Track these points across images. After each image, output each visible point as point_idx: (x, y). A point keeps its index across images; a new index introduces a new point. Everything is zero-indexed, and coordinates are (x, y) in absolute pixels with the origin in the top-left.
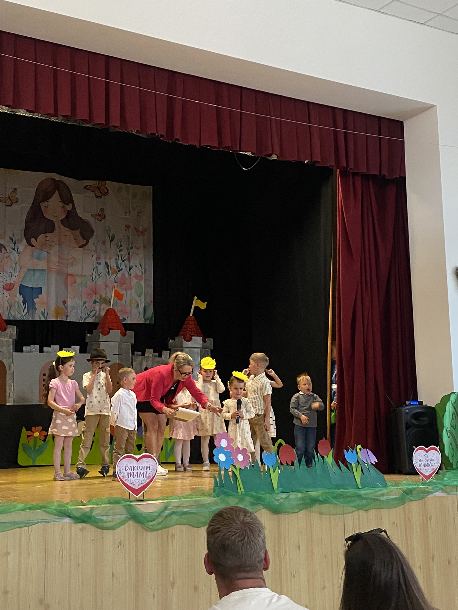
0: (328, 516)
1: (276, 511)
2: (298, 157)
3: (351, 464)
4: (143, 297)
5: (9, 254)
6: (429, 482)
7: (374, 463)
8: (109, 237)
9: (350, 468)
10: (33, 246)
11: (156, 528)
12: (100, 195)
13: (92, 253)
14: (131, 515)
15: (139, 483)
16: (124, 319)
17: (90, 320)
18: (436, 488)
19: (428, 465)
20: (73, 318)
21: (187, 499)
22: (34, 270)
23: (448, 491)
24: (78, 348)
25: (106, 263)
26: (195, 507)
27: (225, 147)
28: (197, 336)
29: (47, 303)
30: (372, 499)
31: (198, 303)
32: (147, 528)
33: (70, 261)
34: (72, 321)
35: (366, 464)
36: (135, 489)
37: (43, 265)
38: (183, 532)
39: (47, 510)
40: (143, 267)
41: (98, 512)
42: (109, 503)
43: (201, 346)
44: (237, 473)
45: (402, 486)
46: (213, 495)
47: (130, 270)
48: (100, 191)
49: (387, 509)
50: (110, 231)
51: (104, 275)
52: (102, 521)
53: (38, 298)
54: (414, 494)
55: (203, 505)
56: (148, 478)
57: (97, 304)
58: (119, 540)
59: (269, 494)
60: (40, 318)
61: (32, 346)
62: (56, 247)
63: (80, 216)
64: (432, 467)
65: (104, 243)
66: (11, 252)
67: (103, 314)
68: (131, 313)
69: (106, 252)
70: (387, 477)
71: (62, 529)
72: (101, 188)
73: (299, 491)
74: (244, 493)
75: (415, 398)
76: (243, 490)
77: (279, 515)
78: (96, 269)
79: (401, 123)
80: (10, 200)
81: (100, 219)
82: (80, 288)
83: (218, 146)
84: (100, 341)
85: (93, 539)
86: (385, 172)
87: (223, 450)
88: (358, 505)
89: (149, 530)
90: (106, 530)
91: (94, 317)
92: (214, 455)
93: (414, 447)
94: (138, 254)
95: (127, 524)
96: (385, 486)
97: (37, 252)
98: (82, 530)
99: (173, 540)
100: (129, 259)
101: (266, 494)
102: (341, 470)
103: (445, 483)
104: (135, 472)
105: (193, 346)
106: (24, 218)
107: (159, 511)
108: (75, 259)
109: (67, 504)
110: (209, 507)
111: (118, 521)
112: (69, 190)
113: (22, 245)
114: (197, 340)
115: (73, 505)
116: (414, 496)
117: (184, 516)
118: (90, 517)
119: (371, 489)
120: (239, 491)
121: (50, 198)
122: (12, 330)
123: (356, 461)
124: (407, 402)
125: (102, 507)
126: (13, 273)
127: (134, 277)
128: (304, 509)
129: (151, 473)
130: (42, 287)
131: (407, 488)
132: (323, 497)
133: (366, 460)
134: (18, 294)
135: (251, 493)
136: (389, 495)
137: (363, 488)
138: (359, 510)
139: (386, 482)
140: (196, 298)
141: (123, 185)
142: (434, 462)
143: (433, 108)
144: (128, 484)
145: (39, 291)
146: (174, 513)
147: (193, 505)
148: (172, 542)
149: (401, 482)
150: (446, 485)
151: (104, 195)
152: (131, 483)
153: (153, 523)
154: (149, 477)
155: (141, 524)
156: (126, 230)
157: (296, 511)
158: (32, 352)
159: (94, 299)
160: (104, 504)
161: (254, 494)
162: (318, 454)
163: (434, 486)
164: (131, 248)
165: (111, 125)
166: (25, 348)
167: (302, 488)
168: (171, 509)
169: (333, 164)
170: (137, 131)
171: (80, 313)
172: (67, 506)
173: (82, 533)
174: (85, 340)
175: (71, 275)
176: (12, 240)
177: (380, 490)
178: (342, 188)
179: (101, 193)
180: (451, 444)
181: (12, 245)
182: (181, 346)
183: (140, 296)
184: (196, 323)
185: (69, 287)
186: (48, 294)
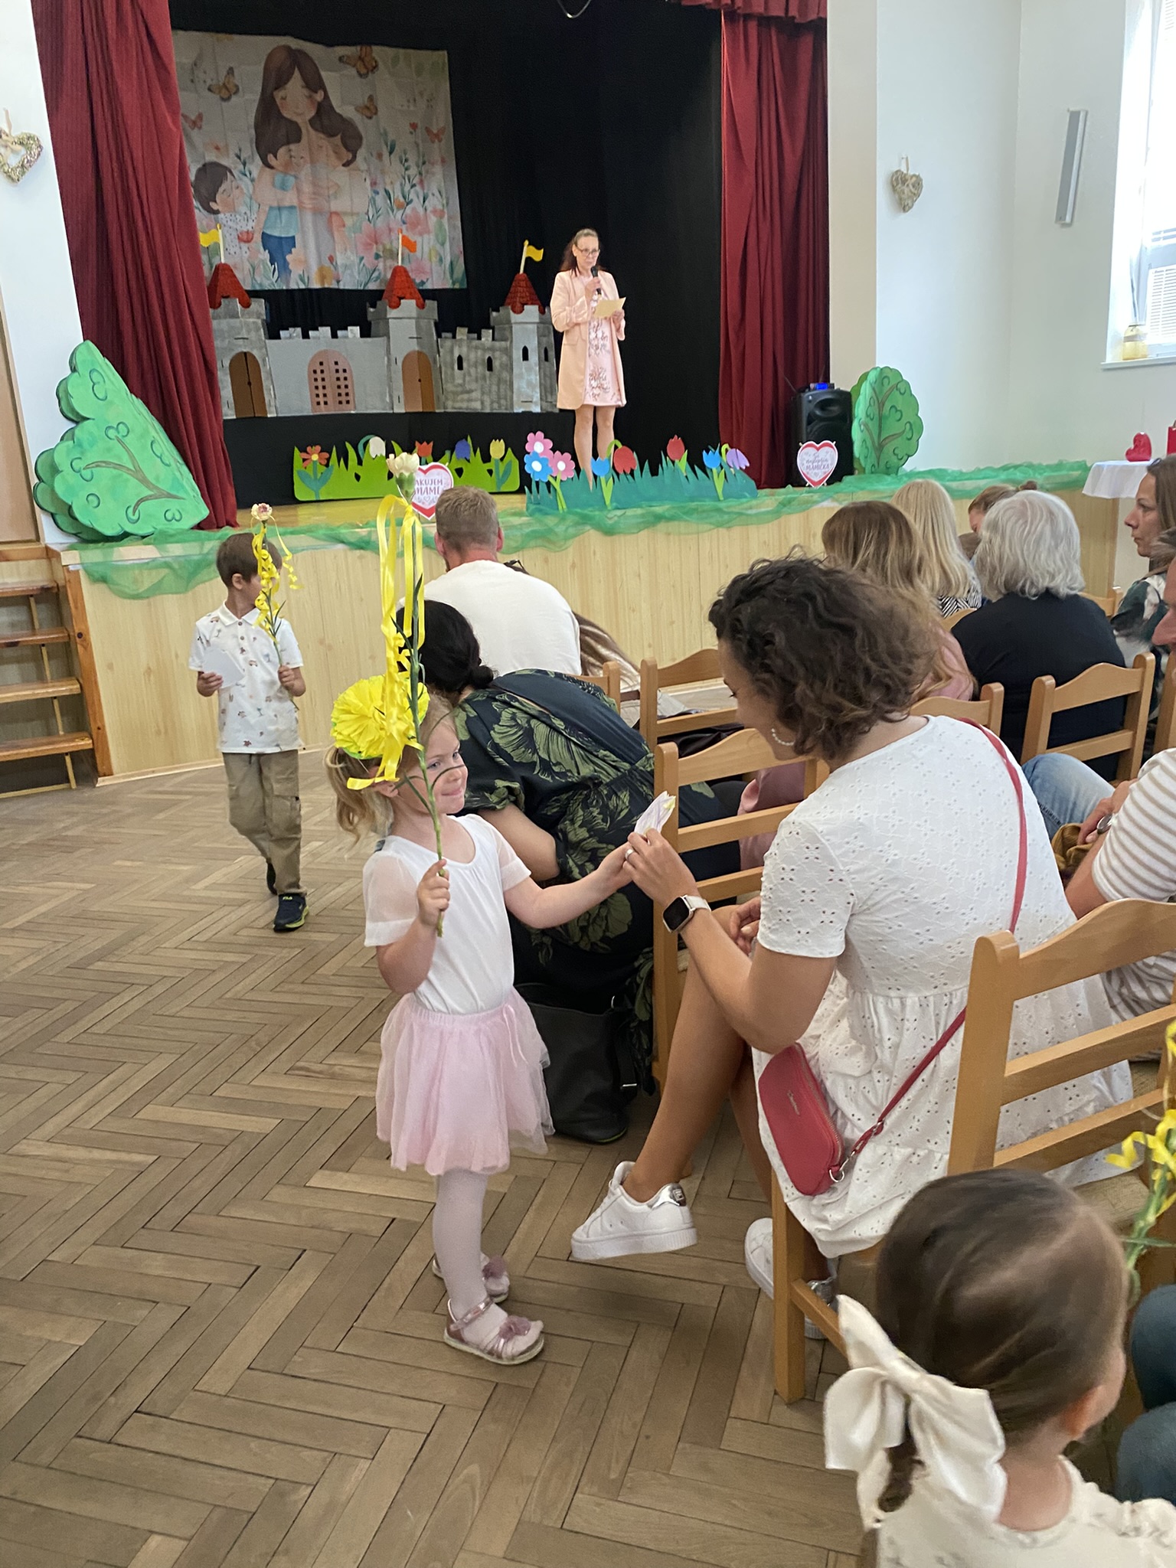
0: (677, 537)
1: (609, 532)
3: (711, 468)
4: (447, 245)
5: (239, 182)
6: (817, 489)
7: (744, 468)
8: (387, 146)
9: (709, 475)
10: (271, 167)
12: (363, 71)
13: (364, 175)
16: (423, 283)
17: (372, 286)
19: (818, 467)
20: (348, 283)
22: (279, 208)
24: (357, 329)
25: (387, 192)
29: (306, 262)
31: (531, 252)
33: (331, 191)
34: (347, 288)
35: (732, 469)
37: (290, 198)
40: (444, 196)
43: (537, 320)
44: (556, 484)
46: (525, 514)
47: (424, 202)
48: (365, 65)
49: (758, 526)
50: (386, 134)
51: (386, 212)
53: (291, 252)
55: (512, 526)
57: (381, 260)
59: (599, 510)
61: (291, 330)
62: (308, 168)
63: (338, 110)
64: (825, 470)
65: (380, 156)
67: (389, 276)
68: (431, 272)
69: (383, 172)
71: (336, 558)
72: (367, 59)
74: (565, 510)
75: (825, 380)
76: (564, 506)
77: (613, 537)
78: (373, 201)
80: (227, 89)
81: (369, 114)
82: (353, 235)
84: (388, 317)
86: (794, 11)
87: (536, 456)
88: (718, 521)
91: (378, 281)
92: (526, 463)
93: (800, 443)
94: (433, 174)
97: (279, 178)
100: (421, 182)
101: (596, 511)
102: (697, 478)
105: (527, 321)
108: (339, 186)
110: (520, 528)
112: (316, 66)
114: (530, 311)
118: (368, 543)
119: (736, 501)
120: (560, 507)
121: (286, 84)
122: (259, 306)
123: (719, 465)
124: (812, 386)
126: (249, 214)
127: (431, 212)
128: (645, 529)
130: (293, 238)
132: (671, 513)
133: (733, 463)
134: (262, 248)
135: (578, 510)
136: (759, 507)
137: (725, 499)
140: (527, 243)
141: (401, 51)
142: (827, 465)
145: (292, 242)
151: (372, 71)
152: (420, 502)
156: (412, 133)
157: (634, 531)
158: (293, 338)
159: (375, 251)
162: (668, 458)
163: (824, 494)
164: (424, 163)
166: (282, 333)
167: (643, 502)
171: (356, 274)
172: (338, 529)
173: (360, 561)
174: (367, 318)
175: (337, 213)
176: (239, 158)
177: (746, 501)
179: (366, 67)
181: (242, 166)
182: (509, 322)
183: (443, 244)
184: (529, 284)
185: (336, 234)
186: (305, 247)
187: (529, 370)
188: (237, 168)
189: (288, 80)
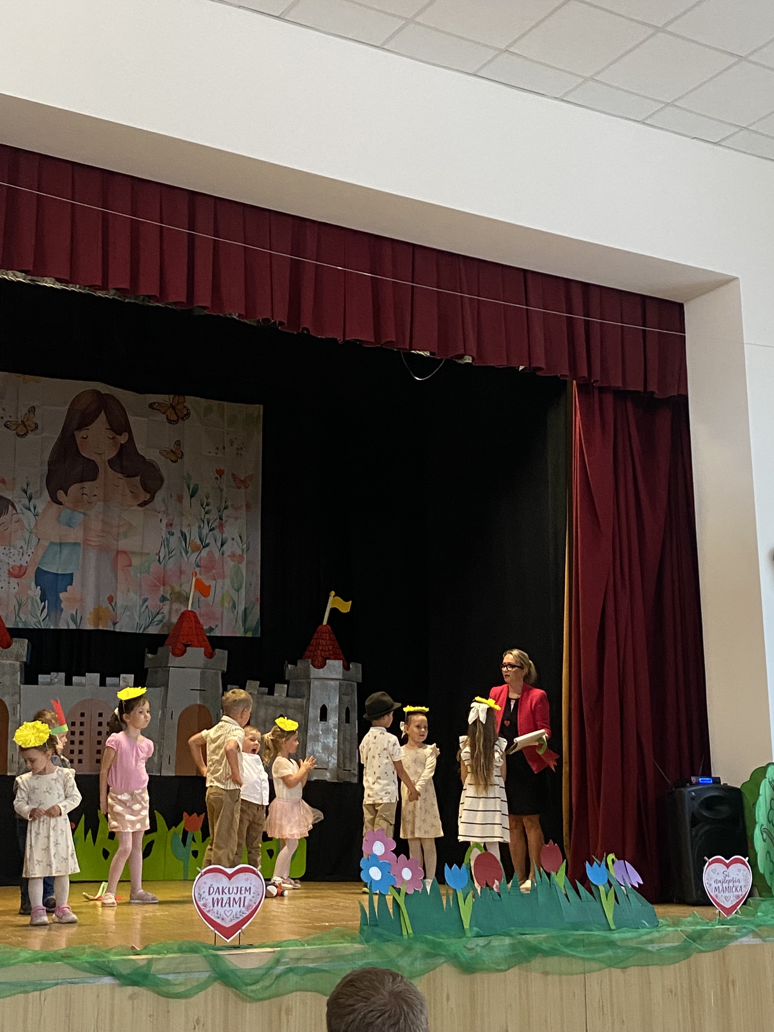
0: (556, 978)
1: (468, 968)
2: (508, 360)
3: (597, 887)
4: (243, 591)
5: (21, 516)
6: (731, 919)
7: (637, 886)
8: (189, 490)
9: (595, 895)
10: (60, 504)
11: (260, 996)
12: (176, 418)
13: (160, 516)
14: (217, 973)
15: (231, 917)
16: (211, 629)
17: (153, 630)
18: (744, 930)
19: (729, 889)
20: (123, 627)
21: (314, 944)
22: (61, 544)
23: (765, 934)
24: (131, 677)
25: (182, 532)
26: (327, 960)
27: (386, 343)
28: (335, 659)
29: (82, 600)
30: (633, 948)
31: (336, 603)
32: (245, 996)
33: (121, 530)
34: (123, 631)
35: (622, 887)
36: (224, 927)
37: (75, 535)
38: (307, 1003)
39: (71, 961)
40: (244, 542)
41: (160, 967)
42: (181, 950)
43: (340, 677)
44: (401, 900)
45: (686, 926)
46: (358, 939)
47: (222, 545)
48: (175, 411)
49: (659, 967)
50: (189, 477)
51: (179, 554)
52: (168, 983)
53: (66, 591)
54: (706, 940)
55: (342, 958)
56: (248, 909)
57: (165, 602)
58: (196, 1017)
59: (455, 938)
60: (68, 626)
61: (54, 674)
62: (99, 506)
63: (140, 453)
64: (737, 893)
65: (180, 499)
66: (23, 513)
67: (175, 620)
68: (222, 618)
69: (181, 514)
70: (659, 909)
71: (98, 996)
72: (179, 407)
73: (508, 934)
74: (412, 936)
75: (707, 772)
76: (410, 931)
77: (472, 975)
79: (681, 306)
80: (25, 426)
81: (174, 458)
82: (139, 575)
83: (373, 340)
84: (169, 665)
85: (152, 1013)
86: (653, 387)
87: (376, 861)
88: (610, 958)
89: (248, 999)
90: (174, 998)
91: (160, 626)
92: (362, 870)
93: (706, 858)
94: (236, 518)
95: (210, 989)
96: (655, 925)
97: (66, 513)
98: (132, 997)
99: (290, 1017)
100: (221, 526)
101: (450, 938)
102: (580, 897)
103: (758, 921)
104: (226, 897)
105: (328, 677)
106: (47, 457)
107: (268, 966)
108: (131, 525)
109: (107, 952)
110: (352, 961)
111: (195, 984)
112: (125, 410)
113: (43, 501)
114: (334, 666)
115: (116, 954)
116: (706, 945)
117: (309, 976)
118: (145, 976)
119: (632, 931)
120: (405, 933)
121: (90, 424)
122: (21, 647)
123: (606, 881)
124: (693, 779)
125: (168, 958)
126: (25, 548)
127: (229, 556)
128: (515, 966)
129: (253, 899)
130: (72, 575)
131: (693, 930)
132: (550, 945)
133: (624, 880)
134: (33, 584)
135: (426, 936)
136: (664, 942)
137: (618, 928)
138: (609, 966)
139: (657, 919)
140: (333, 593)
141: (214, 403)
142: (740, 885)
143: (733, 283)
144: (212, 917)
145: (69, 579)
146: (290, 970)
147: (326, 958)
148: (288, 1020)
149: (684, 920)
150: (761, 926)
151: (182, 419)
152: (219, 918)
153: (254, 987)
154: (249, 906)
155: (234, 990)
156: (217, 478)
157: (502, 967)
158: (53, 684)
159: (162, 593)
160: (171, 953)
161: (430, 937)
162: (541, 869)
163: (740, 926)
164: (226, 508)
165: (196, 305)
166: (41, 678)
167: (513, 928)
168: (287, 963)
169: (566, 372)
170: (240, 316)
171: (137, 618)
172: (107, 955)
173: (133, 1003)
174: (143, 665)
175: (125, 552)
176: (26, 493)
177: (647, 933)
178: (580, 414)
179: (177, 415)
180: (768, 852)
181: (25, 501)
182: (307, 676)
183: (238, 591)
184: (333, 636)
185: (120, 573)
186: (83, 585)
187: (327, 731)
188: (20, 502)
189: (92, 421)
